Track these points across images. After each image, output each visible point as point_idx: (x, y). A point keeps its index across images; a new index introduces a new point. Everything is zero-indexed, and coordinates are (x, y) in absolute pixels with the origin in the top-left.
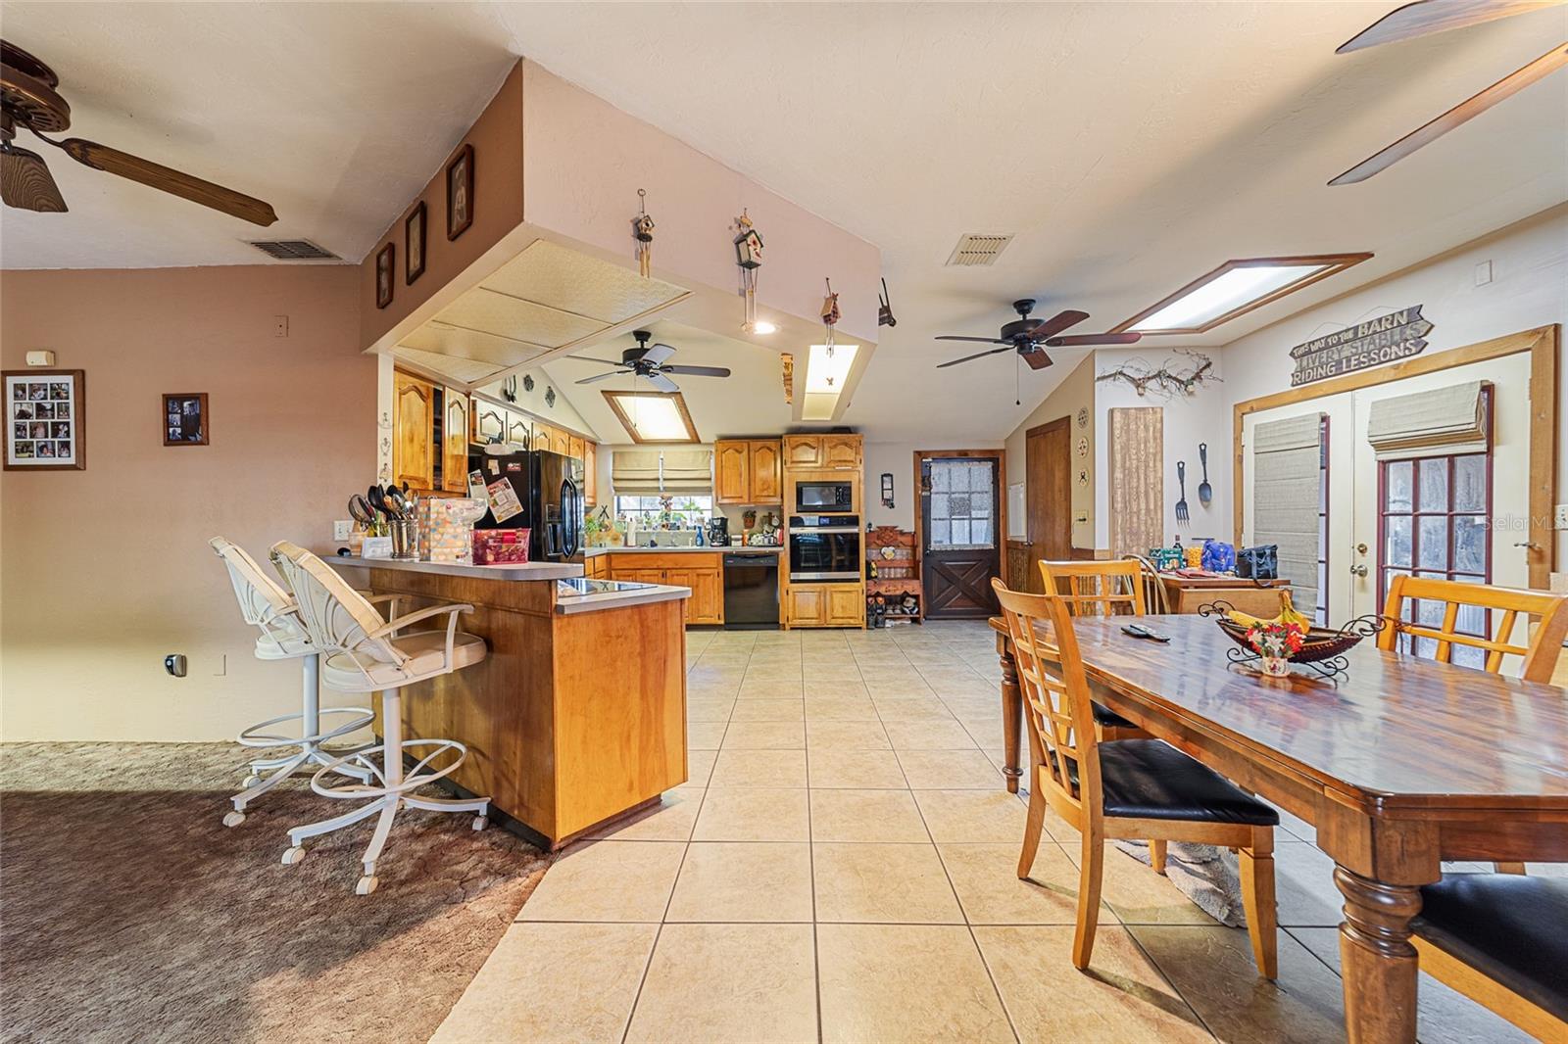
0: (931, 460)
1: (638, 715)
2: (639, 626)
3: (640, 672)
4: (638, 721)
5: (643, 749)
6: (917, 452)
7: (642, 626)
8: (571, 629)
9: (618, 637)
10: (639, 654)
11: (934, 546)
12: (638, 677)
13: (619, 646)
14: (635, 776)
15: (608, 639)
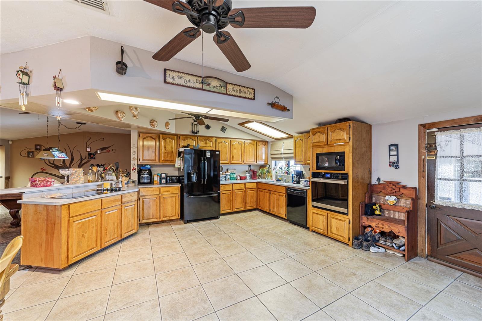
0: (437, 130)
1: (44, 239)
2: (46, 211)
3: (46, 226)
4: (45, 241)
5: (46, 251)
6: (421, 125)
7: (47, 211)
8: (26, 207)
9: (40, 213)
10: (46, 220)
11: (438, 201)
12: (45, 227)
13: (40, 216)
14: (43, 257)
15: (36, 213)
